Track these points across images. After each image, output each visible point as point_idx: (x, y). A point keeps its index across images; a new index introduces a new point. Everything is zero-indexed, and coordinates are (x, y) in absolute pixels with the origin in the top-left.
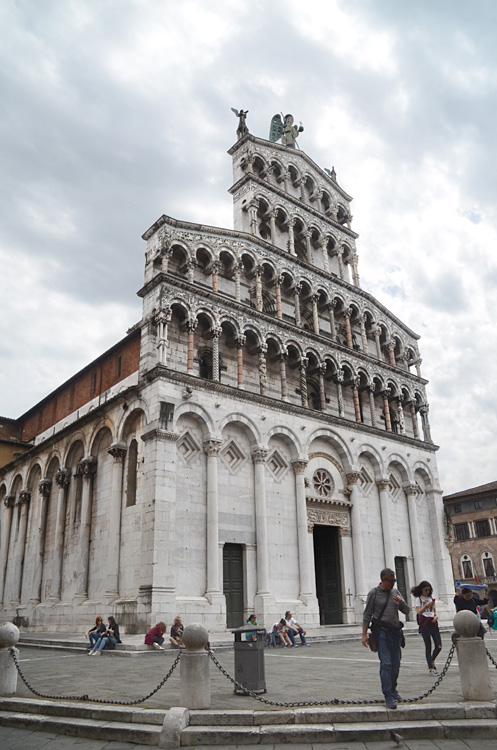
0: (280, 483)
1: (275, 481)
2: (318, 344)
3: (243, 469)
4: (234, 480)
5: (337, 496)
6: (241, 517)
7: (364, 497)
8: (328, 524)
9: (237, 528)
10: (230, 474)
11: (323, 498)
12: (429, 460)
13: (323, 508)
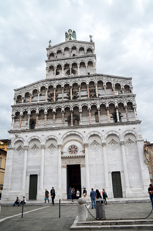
0: (53, 153)
1: (51, 153)
2: (70, 103)
3: (38, 152)
4: (34, 156)
5: (79, 153)
6: (36, 166)
7: (94, 151)
8: (74, 164)
9: (35, 170)
10: (33, 154)
11: (74, 155)
12: (134, 128)
13: (71, 159)
